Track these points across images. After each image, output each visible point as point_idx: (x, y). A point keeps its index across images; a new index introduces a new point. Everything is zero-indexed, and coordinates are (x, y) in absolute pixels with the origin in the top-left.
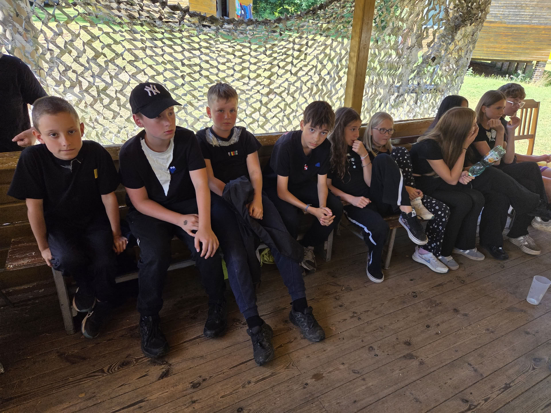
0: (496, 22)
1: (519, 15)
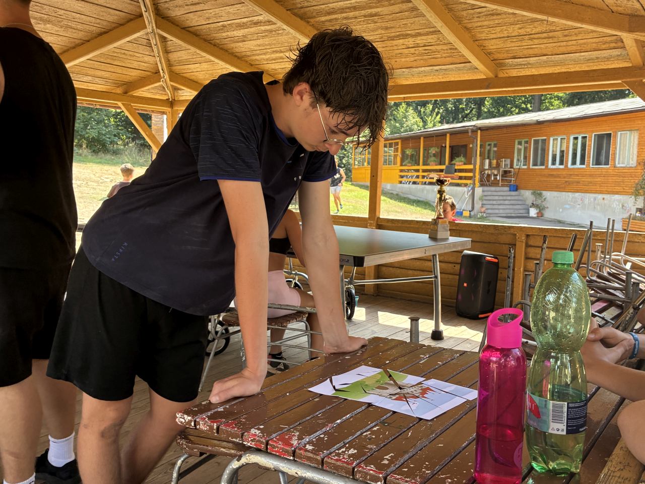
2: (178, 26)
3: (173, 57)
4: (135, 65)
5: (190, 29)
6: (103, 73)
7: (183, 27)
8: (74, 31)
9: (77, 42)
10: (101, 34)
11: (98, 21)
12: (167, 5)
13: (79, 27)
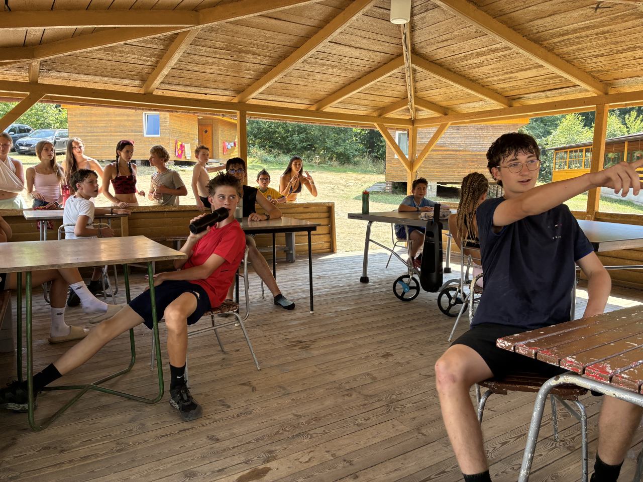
0: (461, 150)
1: (480, 143)
2: (427, 60)
3: (419, 85)
4: (390, 93)
5: (437, 62)
6: (366, 101)
7: (432, 60)
8: (351, 72)
9: (352, 79)
10: (369, 72)
11: (369, 62)
12: (421, 45)
13: (356, 68)
